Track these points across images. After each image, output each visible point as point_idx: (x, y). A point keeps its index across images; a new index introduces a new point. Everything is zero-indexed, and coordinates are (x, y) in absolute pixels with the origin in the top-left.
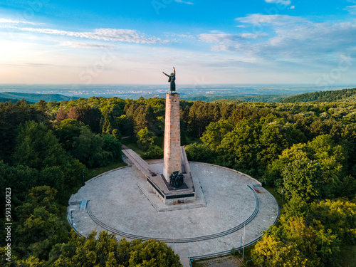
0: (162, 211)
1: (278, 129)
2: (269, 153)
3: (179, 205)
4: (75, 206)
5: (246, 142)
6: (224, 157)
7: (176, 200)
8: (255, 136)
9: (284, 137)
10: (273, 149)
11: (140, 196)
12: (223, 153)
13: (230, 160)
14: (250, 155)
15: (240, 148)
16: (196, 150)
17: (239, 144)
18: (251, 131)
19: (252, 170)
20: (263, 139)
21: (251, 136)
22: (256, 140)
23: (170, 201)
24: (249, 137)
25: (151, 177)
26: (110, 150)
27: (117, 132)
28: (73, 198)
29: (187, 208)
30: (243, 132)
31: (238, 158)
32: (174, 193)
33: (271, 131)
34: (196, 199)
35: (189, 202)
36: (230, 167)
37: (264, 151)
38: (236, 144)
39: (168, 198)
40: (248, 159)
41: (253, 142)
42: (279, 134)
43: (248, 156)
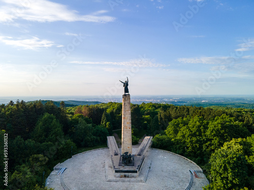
0: (110, 181)
1: (220, 125)
2: (213, 145)
3: (124, 179)
4: (57, 171)
5: (194, 135)
6: (178, 146)
7: (123, 174)
8: (202, 130)
9: (225, 132)
10: (216, 142)
11: (102, 169)
12: (178, 143)
13: (182, 149)
14: (198, 145)
15: (189, 139)
16: (158, 140)
17: (188, 136)
18: (199, 126)
19: (199, 158)
20: (208, 133)
21: (199, 130)
22: (203, 134)
23: (118, 174)
24: (197, 131)
25: (113, 156)
26: (99, 136)
27: (110, 124)
28: (58, 166)
29: (129, 182)
30: (193, 127)
31: (188, 148)
32: (122, 169)
33: (215, 127)
34: (139, 175)
35: (133, 177)
36: (182, 154)
37: (209, 143)
38: (186, 136)
39: (116, 172)
40: (196, 149)
41: (200, 135)
42: (221, 129)
43: (196, 146)
